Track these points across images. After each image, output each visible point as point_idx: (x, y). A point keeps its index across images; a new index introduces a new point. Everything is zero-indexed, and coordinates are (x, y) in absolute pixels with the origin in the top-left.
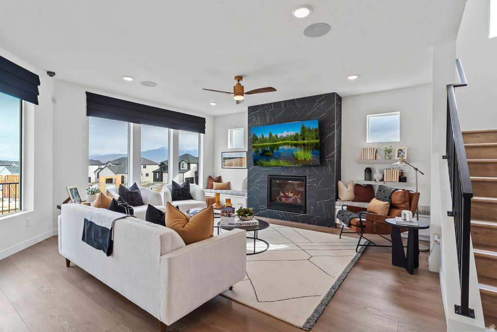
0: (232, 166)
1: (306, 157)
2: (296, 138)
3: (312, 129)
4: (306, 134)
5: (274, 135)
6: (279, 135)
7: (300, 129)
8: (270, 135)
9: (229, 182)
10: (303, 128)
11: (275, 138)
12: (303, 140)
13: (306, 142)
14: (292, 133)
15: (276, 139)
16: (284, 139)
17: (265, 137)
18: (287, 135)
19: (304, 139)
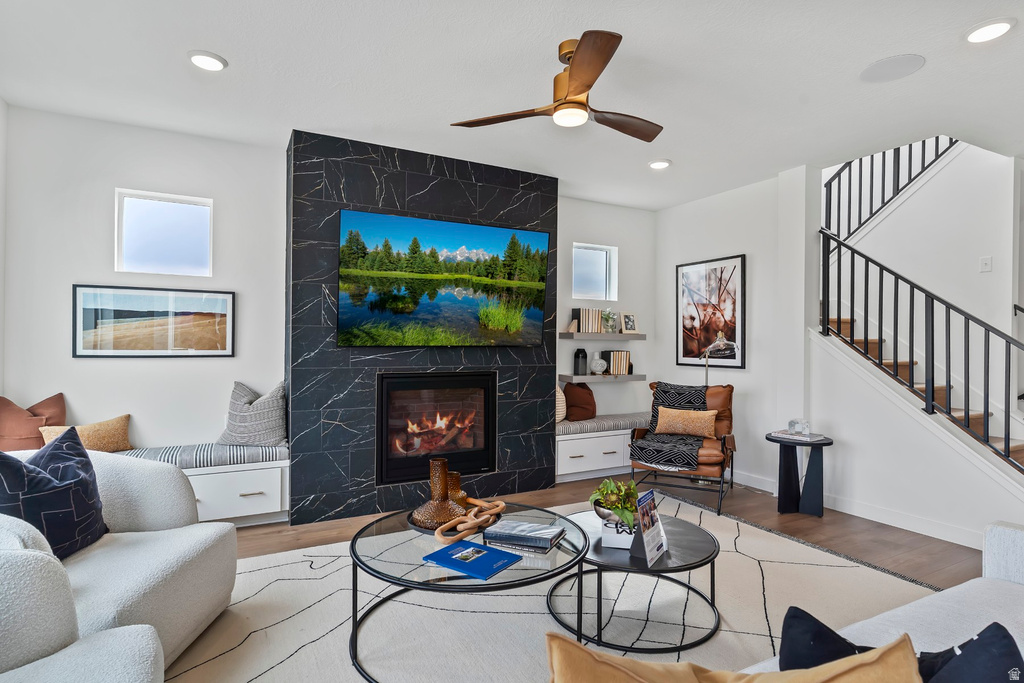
0: (165, 347)
1: (508, 323)
2: (490, 269)
3: (533, 251)
4: (519, 262)
5: (426, 250)
6: (443, 254)
7: (506, 248)
8: (415, 249)
9: (128, 418)
10: (513, 245)
11: (429, 260)
12: (509, 279)
13: (514, 283)
14: (482, 254)
15: (434, 264)
16: (457, 268)
17: (394, 252)
18: (468, 258)
19: (510, 276)
